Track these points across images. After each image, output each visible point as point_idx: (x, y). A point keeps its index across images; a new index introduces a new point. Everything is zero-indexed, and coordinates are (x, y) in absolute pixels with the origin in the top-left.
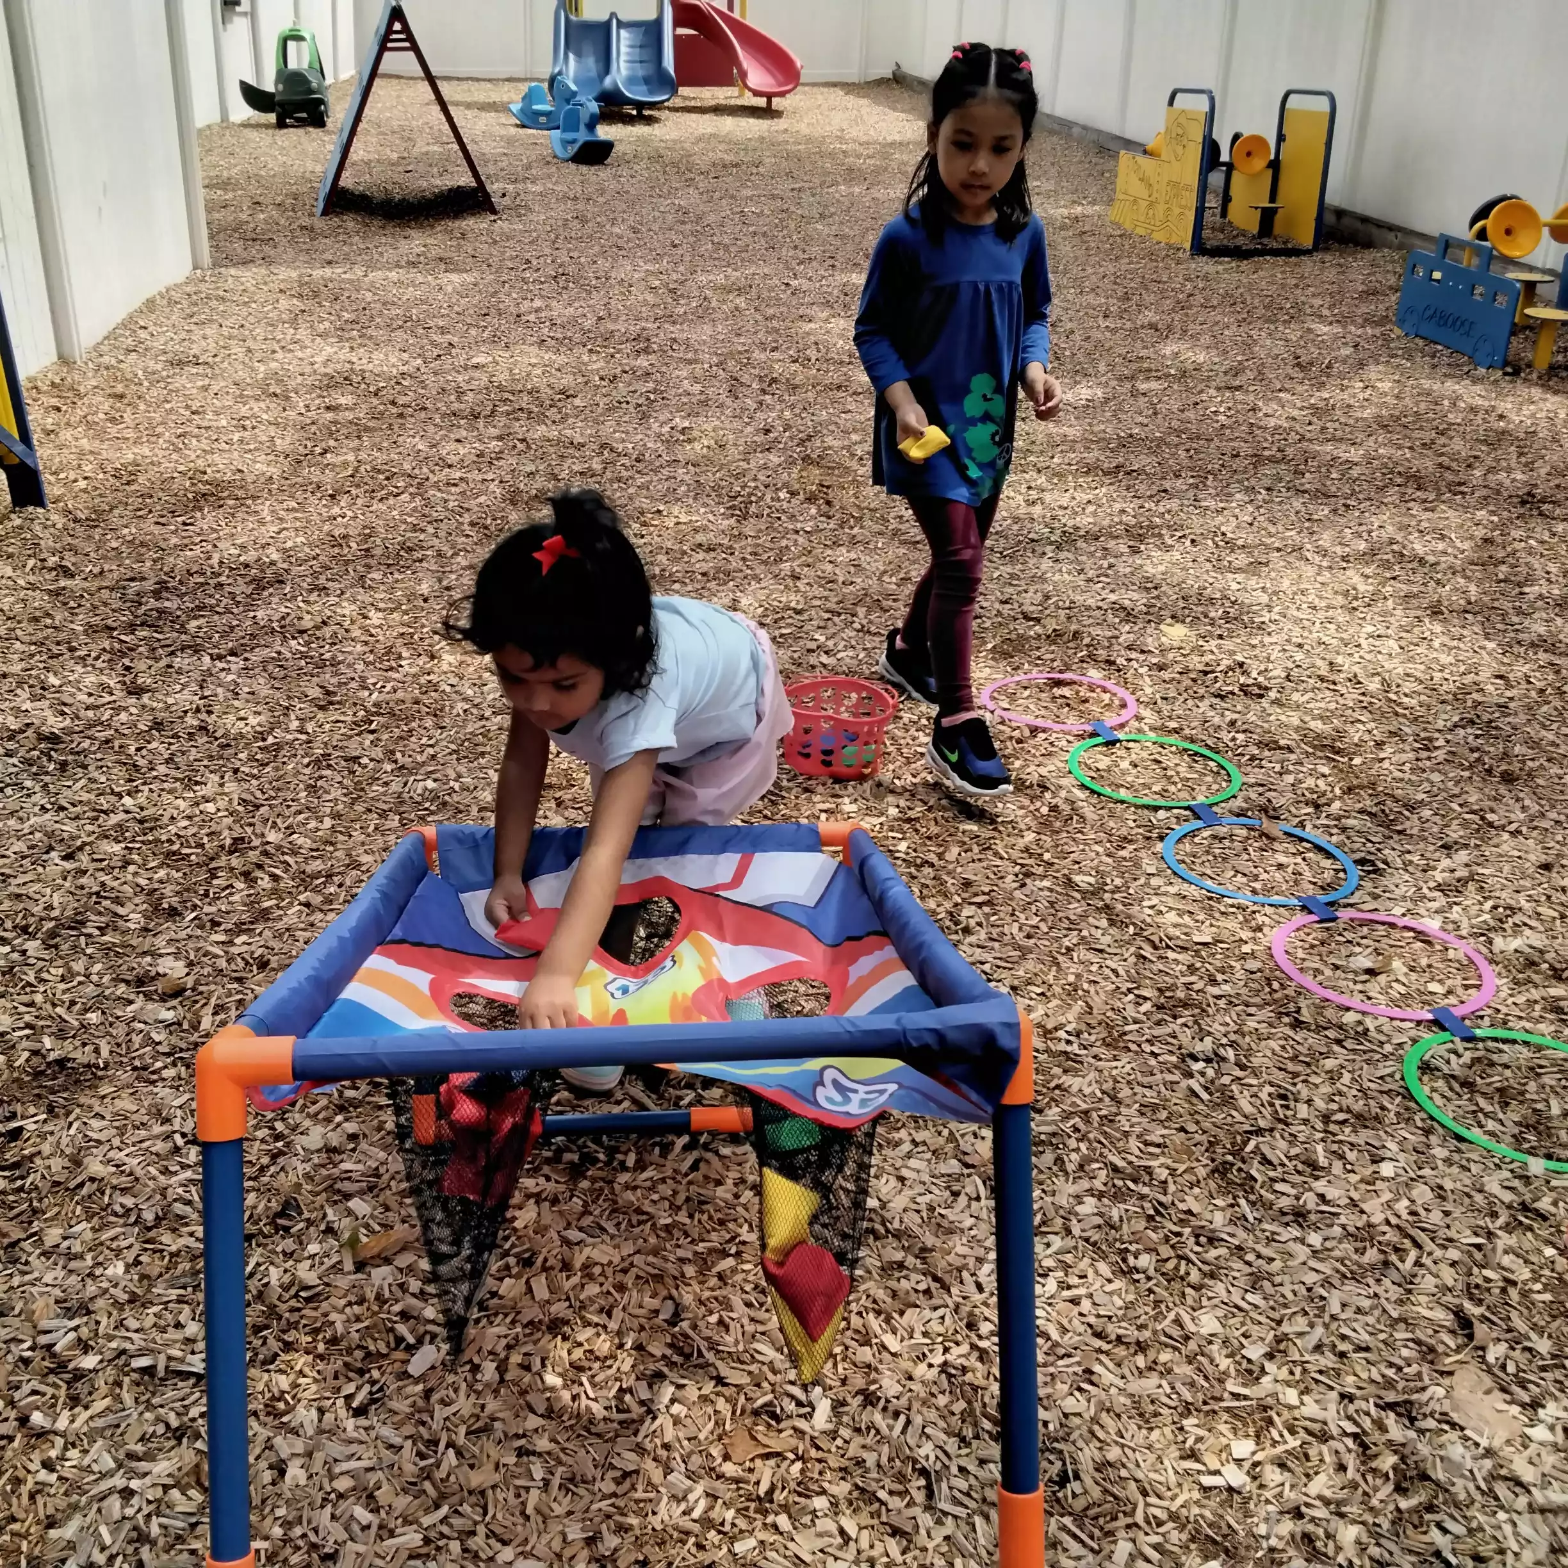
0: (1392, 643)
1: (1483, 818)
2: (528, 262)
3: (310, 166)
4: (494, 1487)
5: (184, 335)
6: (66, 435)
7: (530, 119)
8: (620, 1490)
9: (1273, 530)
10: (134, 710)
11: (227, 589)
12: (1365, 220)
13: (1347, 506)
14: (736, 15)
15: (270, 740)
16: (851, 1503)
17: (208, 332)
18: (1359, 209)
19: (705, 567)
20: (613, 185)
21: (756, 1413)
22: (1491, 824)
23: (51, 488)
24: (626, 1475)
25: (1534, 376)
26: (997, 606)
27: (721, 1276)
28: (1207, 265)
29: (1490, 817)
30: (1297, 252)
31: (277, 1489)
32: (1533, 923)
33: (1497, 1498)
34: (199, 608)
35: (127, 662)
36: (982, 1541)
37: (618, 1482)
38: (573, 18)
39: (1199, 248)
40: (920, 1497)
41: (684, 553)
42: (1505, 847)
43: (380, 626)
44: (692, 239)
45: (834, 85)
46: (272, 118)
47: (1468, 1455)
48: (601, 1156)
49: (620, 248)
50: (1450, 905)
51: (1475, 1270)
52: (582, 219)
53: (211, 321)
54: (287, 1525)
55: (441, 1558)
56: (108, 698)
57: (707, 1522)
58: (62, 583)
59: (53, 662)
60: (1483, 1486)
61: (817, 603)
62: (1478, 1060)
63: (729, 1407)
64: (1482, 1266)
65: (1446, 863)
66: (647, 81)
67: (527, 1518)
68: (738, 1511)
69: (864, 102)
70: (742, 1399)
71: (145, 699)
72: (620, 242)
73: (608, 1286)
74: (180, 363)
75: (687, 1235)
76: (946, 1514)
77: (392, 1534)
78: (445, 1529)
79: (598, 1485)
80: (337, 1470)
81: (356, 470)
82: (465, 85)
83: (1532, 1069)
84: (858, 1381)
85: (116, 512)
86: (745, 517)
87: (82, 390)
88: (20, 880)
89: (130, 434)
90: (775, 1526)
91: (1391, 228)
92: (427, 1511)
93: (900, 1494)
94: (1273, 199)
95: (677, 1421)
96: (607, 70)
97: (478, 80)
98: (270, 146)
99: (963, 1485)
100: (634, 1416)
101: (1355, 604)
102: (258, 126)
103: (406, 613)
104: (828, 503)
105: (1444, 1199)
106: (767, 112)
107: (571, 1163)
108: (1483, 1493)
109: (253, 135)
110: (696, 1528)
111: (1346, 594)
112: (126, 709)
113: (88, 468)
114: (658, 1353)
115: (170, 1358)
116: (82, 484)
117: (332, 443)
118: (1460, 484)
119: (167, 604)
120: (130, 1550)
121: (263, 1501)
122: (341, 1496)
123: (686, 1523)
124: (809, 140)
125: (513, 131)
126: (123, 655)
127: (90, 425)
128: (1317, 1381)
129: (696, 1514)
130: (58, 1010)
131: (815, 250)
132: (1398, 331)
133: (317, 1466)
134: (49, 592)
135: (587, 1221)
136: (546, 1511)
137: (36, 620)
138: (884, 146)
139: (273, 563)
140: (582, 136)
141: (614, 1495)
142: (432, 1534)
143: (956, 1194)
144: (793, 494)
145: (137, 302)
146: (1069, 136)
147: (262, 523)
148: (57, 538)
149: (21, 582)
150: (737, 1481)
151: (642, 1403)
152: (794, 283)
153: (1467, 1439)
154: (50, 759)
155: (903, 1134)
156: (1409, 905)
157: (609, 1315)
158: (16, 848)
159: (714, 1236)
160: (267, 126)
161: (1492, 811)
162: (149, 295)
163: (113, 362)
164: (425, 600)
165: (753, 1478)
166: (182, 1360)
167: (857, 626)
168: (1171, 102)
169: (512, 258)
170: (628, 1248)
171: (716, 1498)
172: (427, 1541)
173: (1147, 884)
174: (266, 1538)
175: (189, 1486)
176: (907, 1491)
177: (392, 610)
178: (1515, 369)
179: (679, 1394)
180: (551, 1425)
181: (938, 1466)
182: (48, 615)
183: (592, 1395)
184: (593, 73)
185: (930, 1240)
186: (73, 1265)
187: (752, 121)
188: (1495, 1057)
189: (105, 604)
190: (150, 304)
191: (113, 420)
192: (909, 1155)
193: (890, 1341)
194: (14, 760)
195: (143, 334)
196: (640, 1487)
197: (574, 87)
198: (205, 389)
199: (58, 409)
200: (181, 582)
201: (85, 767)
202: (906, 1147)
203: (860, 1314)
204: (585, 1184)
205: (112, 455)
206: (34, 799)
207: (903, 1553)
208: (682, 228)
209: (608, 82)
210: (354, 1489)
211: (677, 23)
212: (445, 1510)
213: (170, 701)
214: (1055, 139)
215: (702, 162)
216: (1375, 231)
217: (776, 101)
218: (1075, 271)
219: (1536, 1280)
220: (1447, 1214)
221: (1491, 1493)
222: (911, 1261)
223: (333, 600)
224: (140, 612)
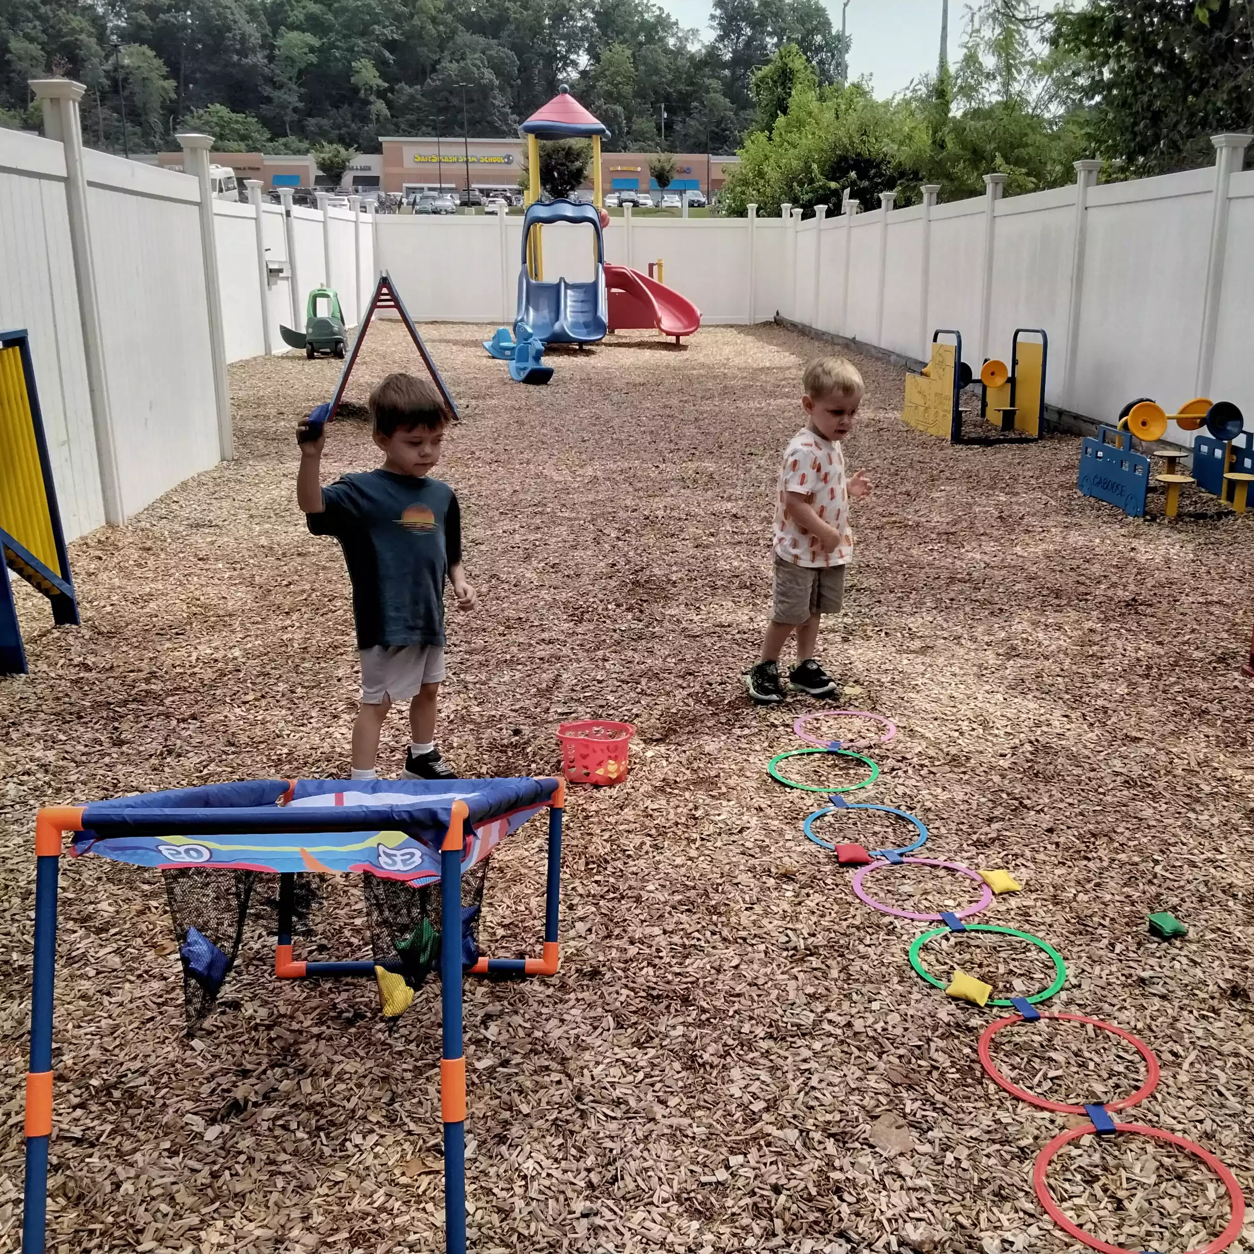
0: (999, 696)
1: (1021, 803)
2: (473, 453)
3: (326, 385)
4: (251, 1192)
5: (205, 506)
6: (103, 576)
7: (498, 352)
8: (330, 1193)
9: (945, 626)
10: (115, 756)
11: (199, 676)
12: (1077, 417)
13: (1001, 610)
14: (655, 280)
15: (205, 771)
16: (475, 1195)
17: (224, 504)
18: (1074, 410)
19: (542, 654)
20: (549, 399)
21: (428, 1150)
22: (1025, 807)
23: (84, 612)
24: (337, 1183)
25: (1166, 521)
26: (739, 676)
27: (427, 1079)
28: (962, 451)
29: (1026, 802)
30: (1027, 441)
31: (113, 1195)
32: (1029, 864)
33: (884, 1185)
34: (176, 689)
35: (116, 724)
36: (551, 1212)
37: (330, 1188)
38: (533, 281)
39: (958, 438)
40: (519, 1191)
41: (531, 645)
42: (1029, 820)
43: (302, 698)
44: (597, 436)
45: (732, 326)
46: (304, 352)
47: (873, 1162)
48: (369, 1015)
49: (543, 443)
50: (978, 854)
51: (913, 1060)
52: (521, 423)
53: (228, 497)
54: (116, 1215)
55: (209, 1230)
56: (99, 748)
57: (381, 1209)
58: (81, 675)
59: (66, 726)
60: (877, 1178)
61: (614, 676)
62: (960, 943)
63: (412, 1147)
64: (917, 1058)
65: (987, 829)
66: (586, 325)
67: (268, 1208)
68: (404, 1202)
69: (750, 338)
70: (421, 1142)
71: (124, 748)
72: (545, 439)
73: (352, 1085)
74: (198, 526)
75: (412, 1056)
76: (533, 1199)
77: (181, 1218)
78: (216, 1216)
79: (318, 1189)
80: (154, 1184)
81: (309, 596)
82: (457, 328)
83: (995, 948)
84: (498, 1130)
85: (130, 627)
86: (581, 621)
87: (120, 544)
88: (14, 861)
89: (151, 575)
90: (424, 1209)
91: (1093, 422)
92: (206, 1205)
93: (508, 1190)
94: (1012, 404)
95: (376, 1156)
96: (557, 319)
97: (468, 324)
98: (299, 372)
99: (547, 1183)
100: (349, 1153)
101: (984, 672)
102: (293, 358)
103: (323, 688)
104: (641, 611)
105: (906, 1020)
106: (677, 346)
107: (347, 1018)
108: (877, 1182)
109: (288, 364)
110: (374, 1211)
111: (980, 666)
112: (109, 755)
113: (115, 598)
114: (375, 1120)
115: (61, 1130)
116: (109, 609)
117: (296, 578)
118: (1086, 594)
119: (153, 687)
120: (13, 1232)
121: (104, 1203)
122: (153, 1199)
123: (368, 1209)
124: (703, 365)
125: (485, 361)
126: (114, 719)
127: (121, 569)
128: (790, 1123)
129: (376, 1205)
130: (25, 937)
131: (684, 443)
132: (1080, 494)
133: (142, 1183)
134: (72, 681)
135: (349, 1050)
136: (281, 1203)
137: (58, 699)
138: (756, 370)
139: (235, 658)
140: (531, 365)
141: (327, 1195)
142: (207, 1217)
143: (595, 1028)
144: (618, 606)
145: (175, 483)
146: (889, 362)
147: (233, 632)
148: (83, 645)
149: (53, 675)
150: (407, 1186)
151: (356, 1146)
152: (663, 466)
153: (876, 1153)
154: (50, 786)
155: (572, 996)
156: (952, 854)
157: (348, 1101)
158: (15, 842)
159: (430, 1057)
160: (299, 358)
161: (1029, 798)
162: (183, 479)
163: (148, 525)
164: (339, 680)
165: (417, 1184)
166: (68, 1131)
167: (639, 690)
168: (935, 340)
169: (462, 451)
170: (370, 1064)
171: (391, 1196)
172: (202, 1221)
173: (784, 846)
174: (102, 1223)
175: (58, 1196)
176: (512, 1189)
177: (314, 687)
178: (1152, 517)
179: (381, 1141)
180: (294, 1160)
181: (534, 1173)
182: (67, 695)
183: (325, 1142)
184: (547, 320)
185: (569, 1053)
186: (8, 1081)
187: (664, 352)
188: (972, 942)
189: (109, 688)
190: (184, 486)
191: (139, 565)
192: (573, 1007)
193: (525, 1109)
194: (25, 788)
195: (175, 507)
196: (343, 1191)
197: (530, 330)
198: (212, 543)
199: (100, 558)
200: (166, 673)
201: (73, 791)
202: (571, 1003)
203: (509, 1094)
204: (353, 1030)
205: (135, 589)
206: (34, 811)
207: (502, 1221)
208: (592, 428)
209: (557, 326)
210: (163, 1195)
211: (609, 285)
212: (217, 1204)
213: (141, 749)
214: (879, 363)
215: (619, 384)
216: (1083, 424)
217: (683, 340)
218: (866, 455)
219: (952, 1067)
220: (906, 1029)
221: (881, 1182)
222: (554, 1065)
223: (272, 681)
224: (133, 692)
